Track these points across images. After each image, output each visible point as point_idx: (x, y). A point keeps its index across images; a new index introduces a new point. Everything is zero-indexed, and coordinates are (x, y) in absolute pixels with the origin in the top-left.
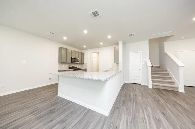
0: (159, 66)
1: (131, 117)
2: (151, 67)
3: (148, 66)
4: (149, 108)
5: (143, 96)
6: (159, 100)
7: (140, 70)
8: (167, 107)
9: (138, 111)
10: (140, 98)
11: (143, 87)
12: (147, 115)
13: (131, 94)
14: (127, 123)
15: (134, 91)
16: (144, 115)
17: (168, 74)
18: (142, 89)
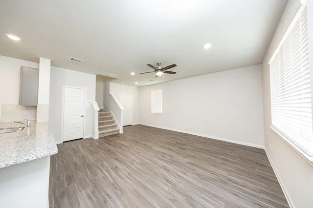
0: (102, 108)
1: (91, 188)
2: (99, 111)
3: (95, 110)
4: (105, 163)
5: (92, 153)
6: (110, 149)
7: (82, 116)
8: (118, 152)
9: (96, 174)
10: (90, 157)
11: (88, 142)
12: (106, 171)
13: (74, 159)
14: (90, 198)
15: (77, 153)
16: (104, 173)
17: (111, 118)
18: (88, 145)
